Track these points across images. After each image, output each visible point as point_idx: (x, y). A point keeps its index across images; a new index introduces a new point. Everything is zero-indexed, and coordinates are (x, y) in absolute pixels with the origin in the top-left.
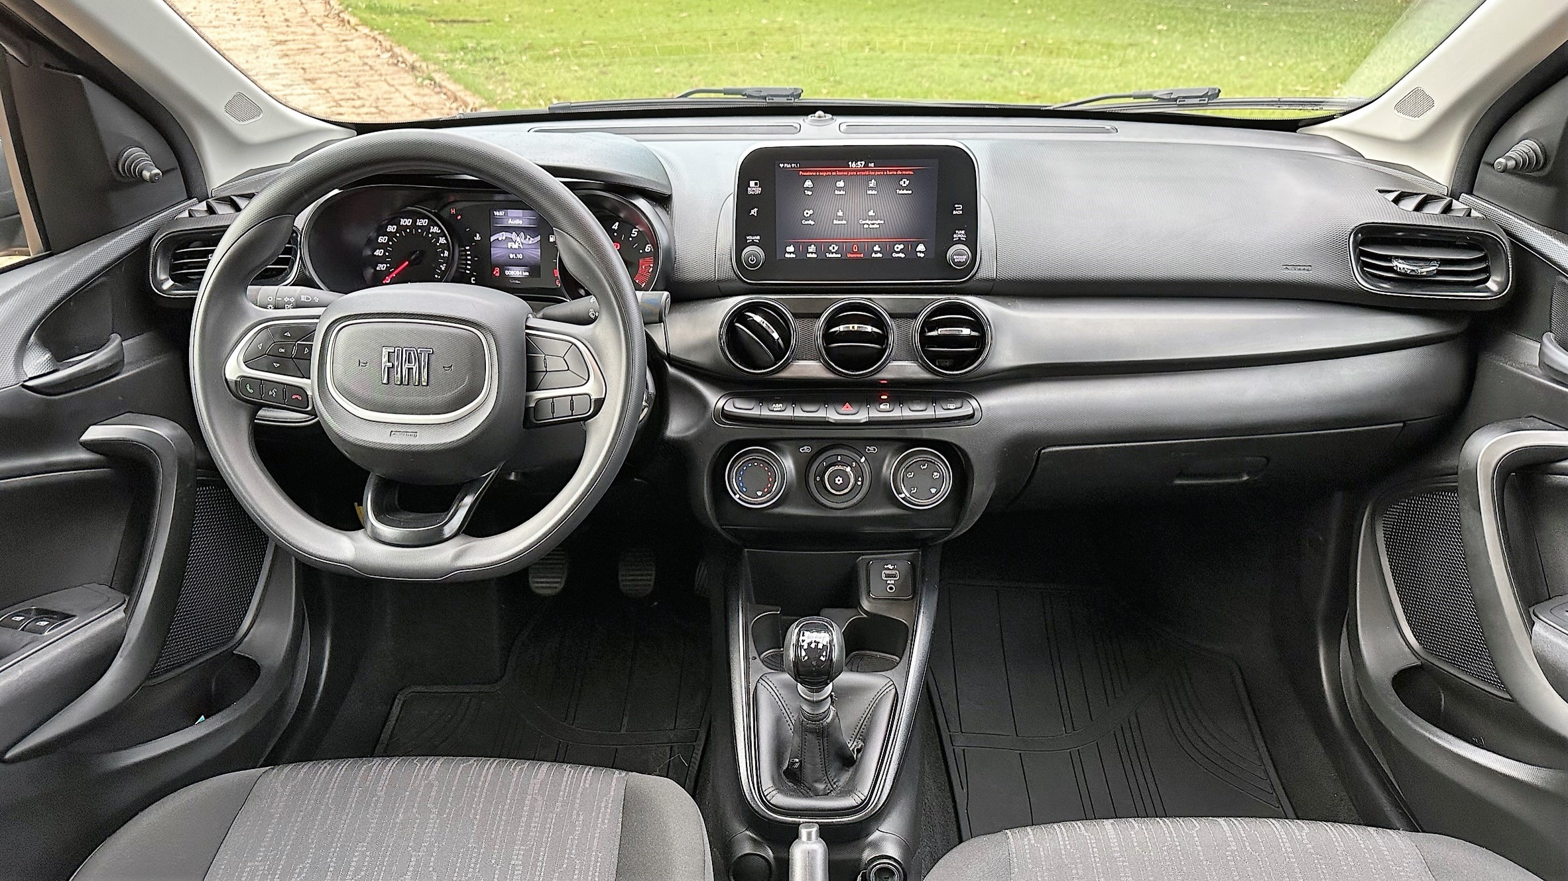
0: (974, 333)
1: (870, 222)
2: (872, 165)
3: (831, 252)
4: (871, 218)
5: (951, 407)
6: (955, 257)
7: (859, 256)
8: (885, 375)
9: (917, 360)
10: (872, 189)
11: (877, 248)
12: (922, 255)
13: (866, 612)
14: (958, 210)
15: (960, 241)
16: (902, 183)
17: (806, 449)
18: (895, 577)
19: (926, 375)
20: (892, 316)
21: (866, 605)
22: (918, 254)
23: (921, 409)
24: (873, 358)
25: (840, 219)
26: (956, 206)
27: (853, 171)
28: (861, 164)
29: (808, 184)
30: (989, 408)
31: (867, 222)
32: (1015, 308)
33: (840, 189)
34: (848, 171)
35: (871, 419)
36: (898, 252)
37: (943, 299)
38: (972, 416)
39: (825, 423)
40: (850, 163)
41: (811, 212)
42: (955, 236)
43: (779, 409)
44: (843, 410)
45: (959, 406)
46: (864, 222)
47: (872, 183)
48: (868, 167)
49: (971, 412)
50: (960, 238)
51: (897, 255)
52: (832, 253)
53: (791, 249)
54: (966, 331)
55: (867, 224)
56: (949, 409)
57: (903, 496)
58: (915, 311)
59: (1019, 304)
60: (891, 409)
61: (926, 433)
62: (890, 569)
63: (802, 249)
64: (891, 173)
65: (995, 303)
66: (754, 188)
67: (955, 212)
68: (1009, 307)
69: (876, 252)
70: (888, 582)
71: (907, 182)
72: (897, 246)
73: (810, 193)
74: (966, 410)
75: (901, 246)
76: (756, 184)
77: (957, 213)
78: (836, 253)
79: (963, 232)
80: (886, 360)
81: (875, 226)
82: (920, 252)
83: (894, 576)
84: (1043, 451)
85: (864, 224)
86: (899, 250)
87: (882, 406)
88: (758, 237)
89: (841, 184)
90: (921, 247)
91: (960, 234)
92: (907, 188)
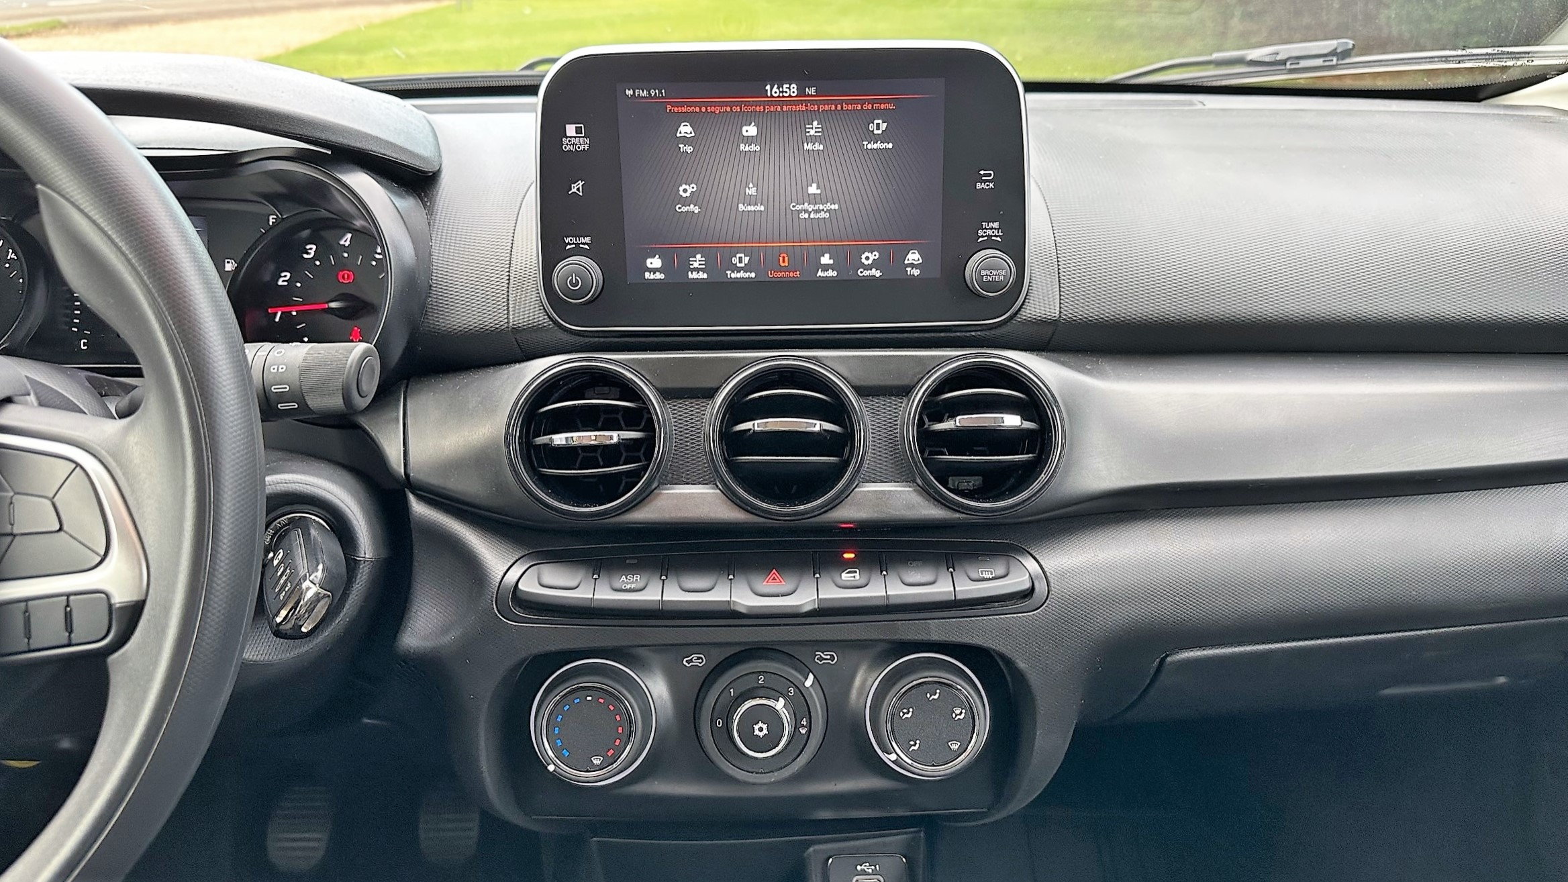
0: (1028, 425)
1: (811, 208)
2: (812, 91)
3: (736, 268)
4: (814, 200)
5: (986, 576)
6: (982, 273)
7: (791, 274)
8: (847, 513)
9: (914, 481)
10: (814, 139)
11: (826, 260)
12: (916, 272)
14: (985, 181)
15: (990, 244)
19: (934, 512)
20: (862, 391)
22: (909, 269)
23: (924, 580)
24: (820, 482)
25: (751, 201)
26: (982, 172)
27: (770, 103)
28: (792, 90)
30: (1062, 575)
31: (806, 206)
32: (1101, 375)
33: (749, 140)
34: (764, 104)
35: (822, 606)
36: (869, 268)
37: (955, 358)
38: (1029, 593)
39: (727, 615)
40: (768, 87)
42: (981, 233)
43: (633, 587)
44: (765, 585)
45: (1000, 571)
46: (800, 207)
47: (814, 129)
48: (806, 96)
49: (1027, 585)
50: (989, 236)
51: (867, 273)
52: (739, 270)
54: (1012, 421)
55: (806, 211)
56: (983, 579)
57: (893, 757)
58: (906, 381)
60: (863, 581)
61: (937, 629)
63: (676, 264)
64: (850, 107)
65: (1063, 364)
66: (574, 138)
67: (979, 186)
69: (826, 268)
73: (689, 149)
74: (1017, 581)
77: (983, 185)
78: (745, 269)
79: (996, 225)
80: (851, 481)
81: (823, 215)
84: (1169, 659)
85: (799, 212)
87: (845, 576)
88: (588, 240)
91: (992, 229)
92: (883, 138)
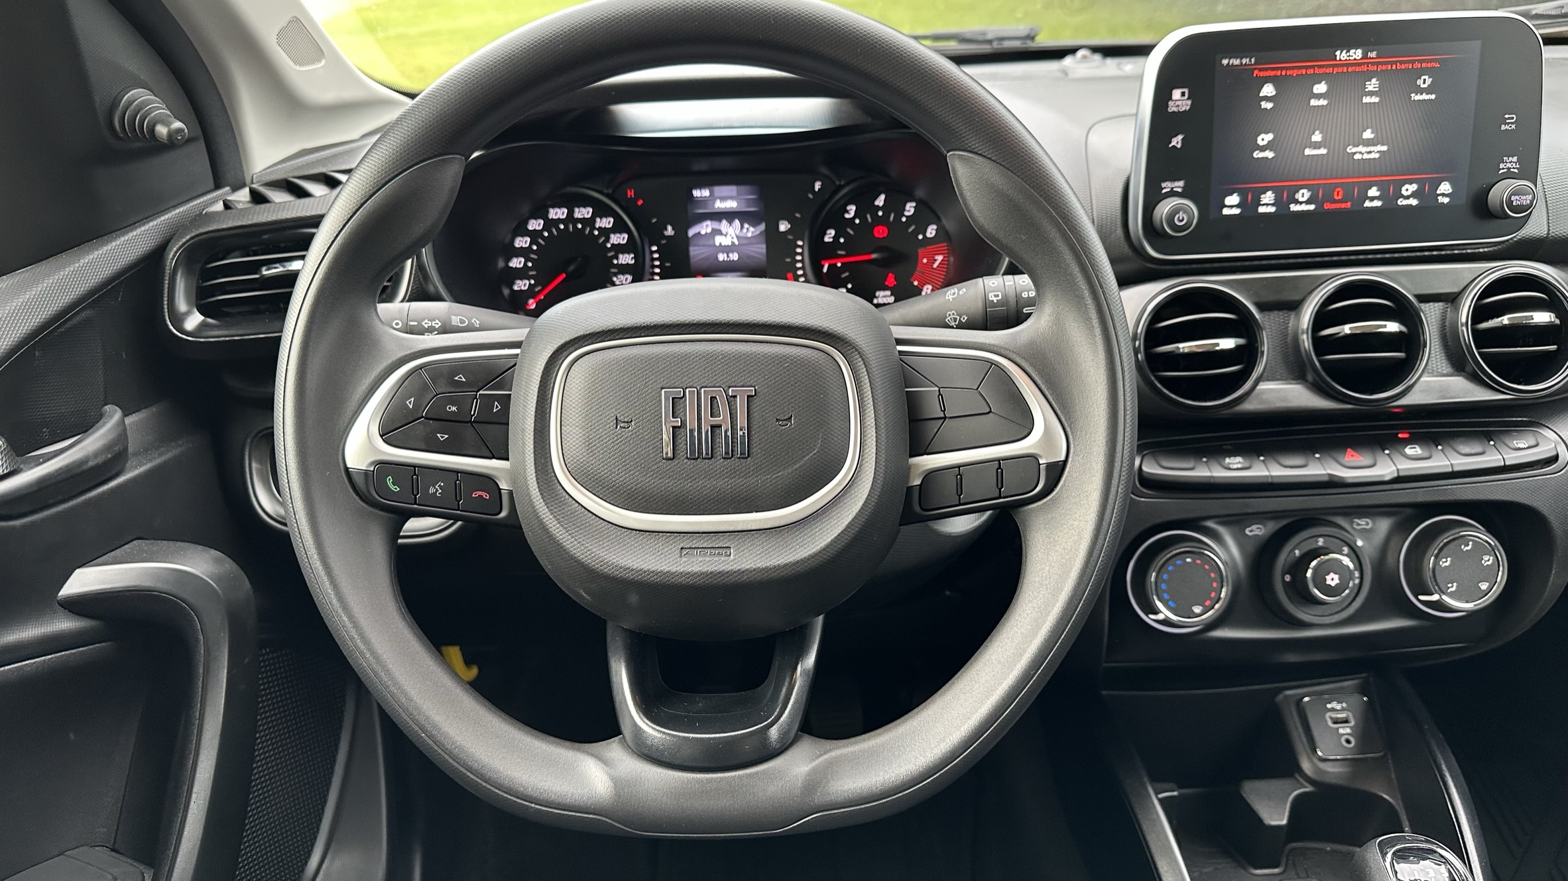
0: (1554, 319)
1: (1365, 149)
2: (1373, 54)
3: (1297, 202)
4: (1368, 143)
5: (1521, 446)
6: (1513, 198)
7: (1343, 206)
9: (1464, 371)
10: (1371, 94)
11: (1374, 192)
12: (1446, 200)
13: (1315, 782)
14: (1508, 123)
15: (1509, 174)
16: (1420, 82)
17: (1256, 531)
18: (1350, 722)
19: (1486, 396)
20: (1422, 298)
21: (1311, 770)
22: (1440, 198)
23: (1473, 451)
24: (1400, 371)
25: (1317, 145)
26: (1507, 116)
27: (1343, 65)
28: (1357, 54)
29: (1268, 90)
31: (1361, 149)
33: (1319, 96)
34: (1335, 66)
35: (1401, 474)
36: (1407, 198)
37: (1498, 269)
38: (1553, 459)
39: (1320, 485)
40: (1338, 53)
41: (1269, 137)
42: (1502, 166)
43: (1239, 466)
45: (1533, 443)
46: (1354, 150)
47: (1372, 85)
48: (1367, 58)
49: (1552, 453)
50: (1509, 169)
51: (1405, 202)
52: (1301, 203)
53: (1233, 200)
54: (1543, 317)
55: (1360, 153)
56: (1519, 449)
57: (1433, 597)
58: (1456, 290)
60: (1425, 455)
62: (1339, 710)
63: (1249, 204)
64: (1403, 67)
66: (1179, 100)
67: (1503, 127)
69: (1372, 199)
70: (1340, 731)
71: (1429, 81)
72: (1407, 186)
73: (1269, 105)
74: (1543, 450)
75: (1413, 187)
76: (1183, 94)
77: (1507, 127)
78: (1306, 203)
79: (1515, 159)
80: (1417, 375)
81: (1372, 156)
82: (1443, 195)
83: (1346, 721)
85: (1355, 153)
86: (1409, 193)
87: (1410, 451)
88: (1181, 183)
89: (1320, 88)
90: (1445, 187)
91: (1511, 163)
92: (1428, 91)
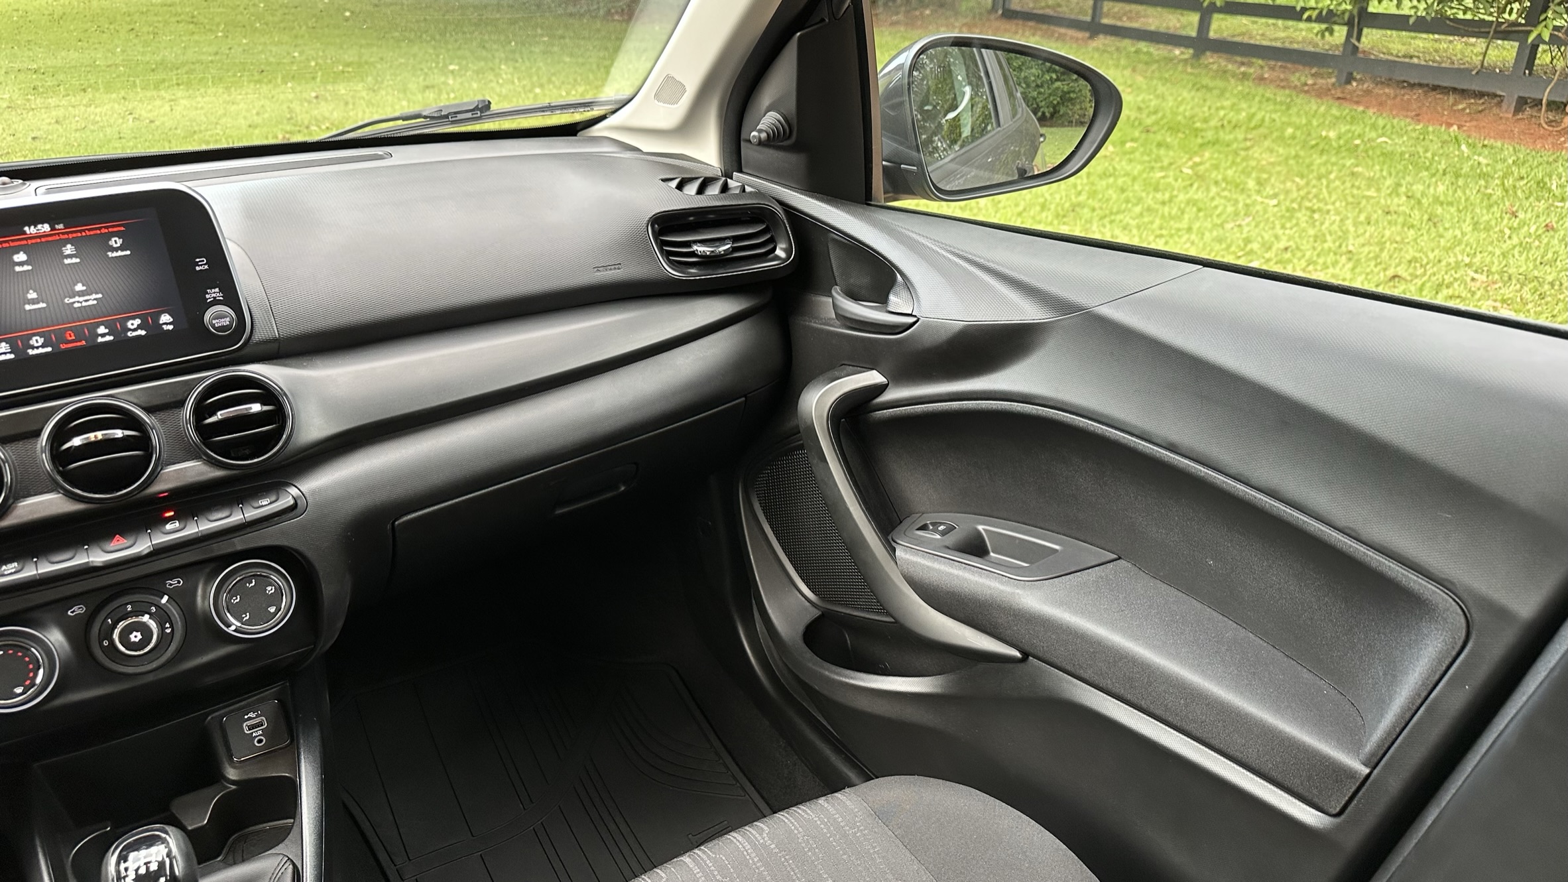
0: (266, 408)
1: (81, 299)
2: (61, 226)
3: (33, 347)
4: (81, 294)
5: (264, 503)
6: (214, 322)
7: (79, 344)
8: (161, 486)
9: (201, 458)
10: (70, 256)
11: (102, 330)
12: (171, 327)
13: (233, 782)
14: (201, 265)
15: (216, 302)
16: (112, 243)
17: (77, 610)
18: (262, 725)
19: (219, 473)
20: (149, 410)
21: (232, 774)
22: (164, 326)
23: (224, 515)
24: (135, 469)
25: (33, 302)
26: (198, 260)
27: (34, 238)
28: (46, 228)
30: (313, 492)
31: (77, 299)
32: (313, 367)
33: (21, 264)
34: (26, 239)
35: (156, 547)
36: (135, 330)
37: (212, 376)
38: (294, 507)
39: (88, 571)
40: (26, 229)
42: (207, 296)
43: (13, 570)
44: (112, 545)
45: (273, 498)
46: (72, 300)
47: (69, 249)
48: (56, 230)
49: (292, 502)
50: (214, 298)
51: (135, 334)
52: (37, 348)
54: (256, 408)
55: (78, 302)
56: (262, 506)
57: (233, 628)
58: (180, 398)
59: (318, 361)
60: (182, 526)
61: (239, 544)
62: (254, 718)
64: (92, 233)
65: (285, 365)
67: (198, 268)
68: (304, 367)
69: (103, 335)
70: (254, 734)
71: (120, 241)
72: (131, 322)
74: (285, 501)
75: (137, 322)
77: (201, 268)
78: (43, 346)
79: (217, 290)
80: (156, 465)
81: (91, 303)
82: (166, 324)
83: (260, 724)
84: (396, 523)
85: (74, 302)
86: (135, 326)
87: (169, 527)
89: (21, 257)
90: (165, 318)
91: (214, 293)
92: (121, 248)
